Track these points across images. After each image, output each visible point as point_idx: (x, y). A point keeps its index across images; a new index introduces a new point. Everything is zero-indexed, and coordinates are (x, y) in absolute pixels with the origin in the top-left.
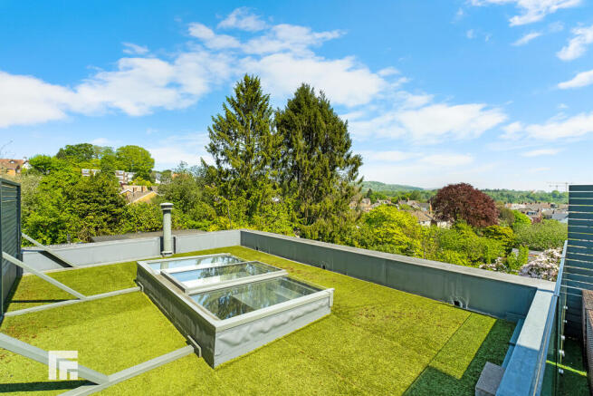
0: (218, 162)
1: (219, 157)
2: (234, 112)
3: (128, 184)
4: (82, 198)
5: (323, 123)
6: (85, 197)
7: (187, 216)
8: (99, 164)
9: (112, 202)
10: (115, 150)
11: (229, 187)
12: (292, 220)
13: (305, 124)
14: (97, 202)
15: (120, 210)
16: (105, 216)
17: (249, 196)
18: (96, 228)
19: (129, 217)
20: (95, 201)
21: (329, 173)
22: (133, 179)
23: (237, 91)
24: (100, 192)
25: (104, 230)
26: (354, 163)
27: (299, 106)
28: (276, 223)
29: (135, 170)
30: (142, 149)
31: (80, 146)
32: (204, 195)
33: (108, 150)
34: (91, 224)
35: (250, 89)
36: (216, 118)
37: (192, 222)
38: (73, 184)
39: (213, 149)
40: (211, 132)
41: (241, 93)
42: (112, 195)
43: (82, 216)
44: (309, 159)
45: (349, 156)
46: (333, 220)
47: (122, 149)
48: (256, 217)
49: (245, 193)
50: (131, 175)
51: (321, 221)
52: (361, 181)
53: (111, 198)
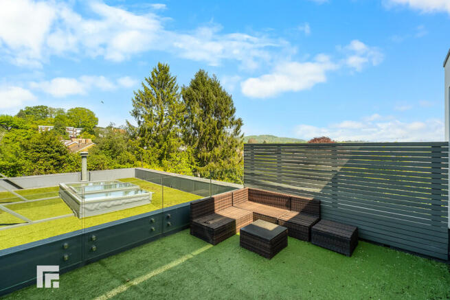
0: (139, 123)
1: (140, 119)
2: (150, 88)
3: (77, 137)
4: (34, 149)
5: (214, 97)
6: (37, 148)
7: (115, 161)
8: (53, 121)
9: (57, 152)
10: (66, 111)
11: (146, 141)
12: (192, 164)
13: (201, 97)
14: (46, 151)
15: (63, 157)
16: (52, 161)
17: (160, 146)
18: (45, 170)
19: (70, 162)
20: (44, 151)
21: (217, 131)
22: (80, 133)
23: (152, 74)
24: (48, 145)
25: (51, 171)
26: (237, 123)
27: (198, 84)
28: (179, 165)
29: (83, 127)
30: (88, 110)
31: (37, 107)
32: (128, 146)
33: (61, 111)
34: (41, 167)
35: (161, 73)
36: (137, 92)
37: (118, 165)
38: (28, 139)
39: (136, 114)
40: (134, 102)
41: (155, 74)
42: (57, 147)
43: (35, 162)
44: (203, 121)
45: (233, 119)
46: (220, 163)
47: (72, 110)
48: (165, 161)
49: (157, 145)
50: (79, 131)
51: (212, 164)
52: (243, 136)
53: (57, 149)
